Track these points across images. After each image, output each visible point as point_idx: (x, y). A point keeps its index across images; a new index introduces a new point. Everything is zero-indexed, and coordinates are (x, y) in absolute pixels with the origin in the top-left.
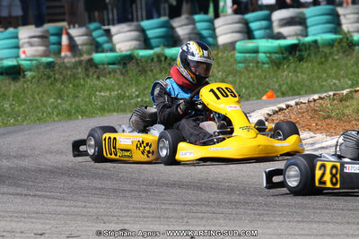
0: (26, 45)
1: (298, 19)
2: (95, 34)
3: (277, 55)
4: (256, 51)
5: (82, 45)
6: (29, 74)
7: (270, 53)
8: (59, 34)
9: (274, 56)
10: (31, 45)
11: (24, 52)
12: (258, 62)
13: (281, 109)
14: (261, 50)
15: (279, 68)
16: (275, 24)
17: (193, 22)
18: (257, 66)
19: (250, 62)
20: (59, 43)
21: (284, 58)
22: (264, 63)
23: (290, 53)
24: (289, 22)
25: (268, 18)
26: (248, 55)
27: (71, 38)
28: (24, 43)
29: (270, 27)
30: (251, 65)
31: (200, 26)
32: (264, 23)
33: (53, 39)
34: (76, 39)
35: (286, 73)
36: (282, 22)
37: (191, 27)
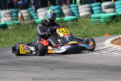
0: (3, 17)
1: (112, 6)
2: (31, 12)
3: (108, 20)
4: (99, 18)
5: (26, 17)
6: (9, 28)
7: (105, 19)
8: (17, 13)
9: (107, 20)
10: (5, 17)
11: (3, 20)
12: (100, 22)
13: (117, 39)
14: (101, 17)
15: (109, 25)
16: (103, 8)
17: (70, 7)
18: (100, 24)
19: (97, 22)
20: (17, 16)
21: (111, 21)
22: (102, 23)
23: (113, 19)
24: (109, 7)
25: (100, 6)
26: (96, 20)
27: (21, 14)
28: (2, 16)
29: (101, 9)
30: (98, 23)
31: (73, 9)
32: (98, 8)
33: (14, 14)
34: (23, 14)
35: (111, 27)
36: (106, 7)
37: (69, 9)
